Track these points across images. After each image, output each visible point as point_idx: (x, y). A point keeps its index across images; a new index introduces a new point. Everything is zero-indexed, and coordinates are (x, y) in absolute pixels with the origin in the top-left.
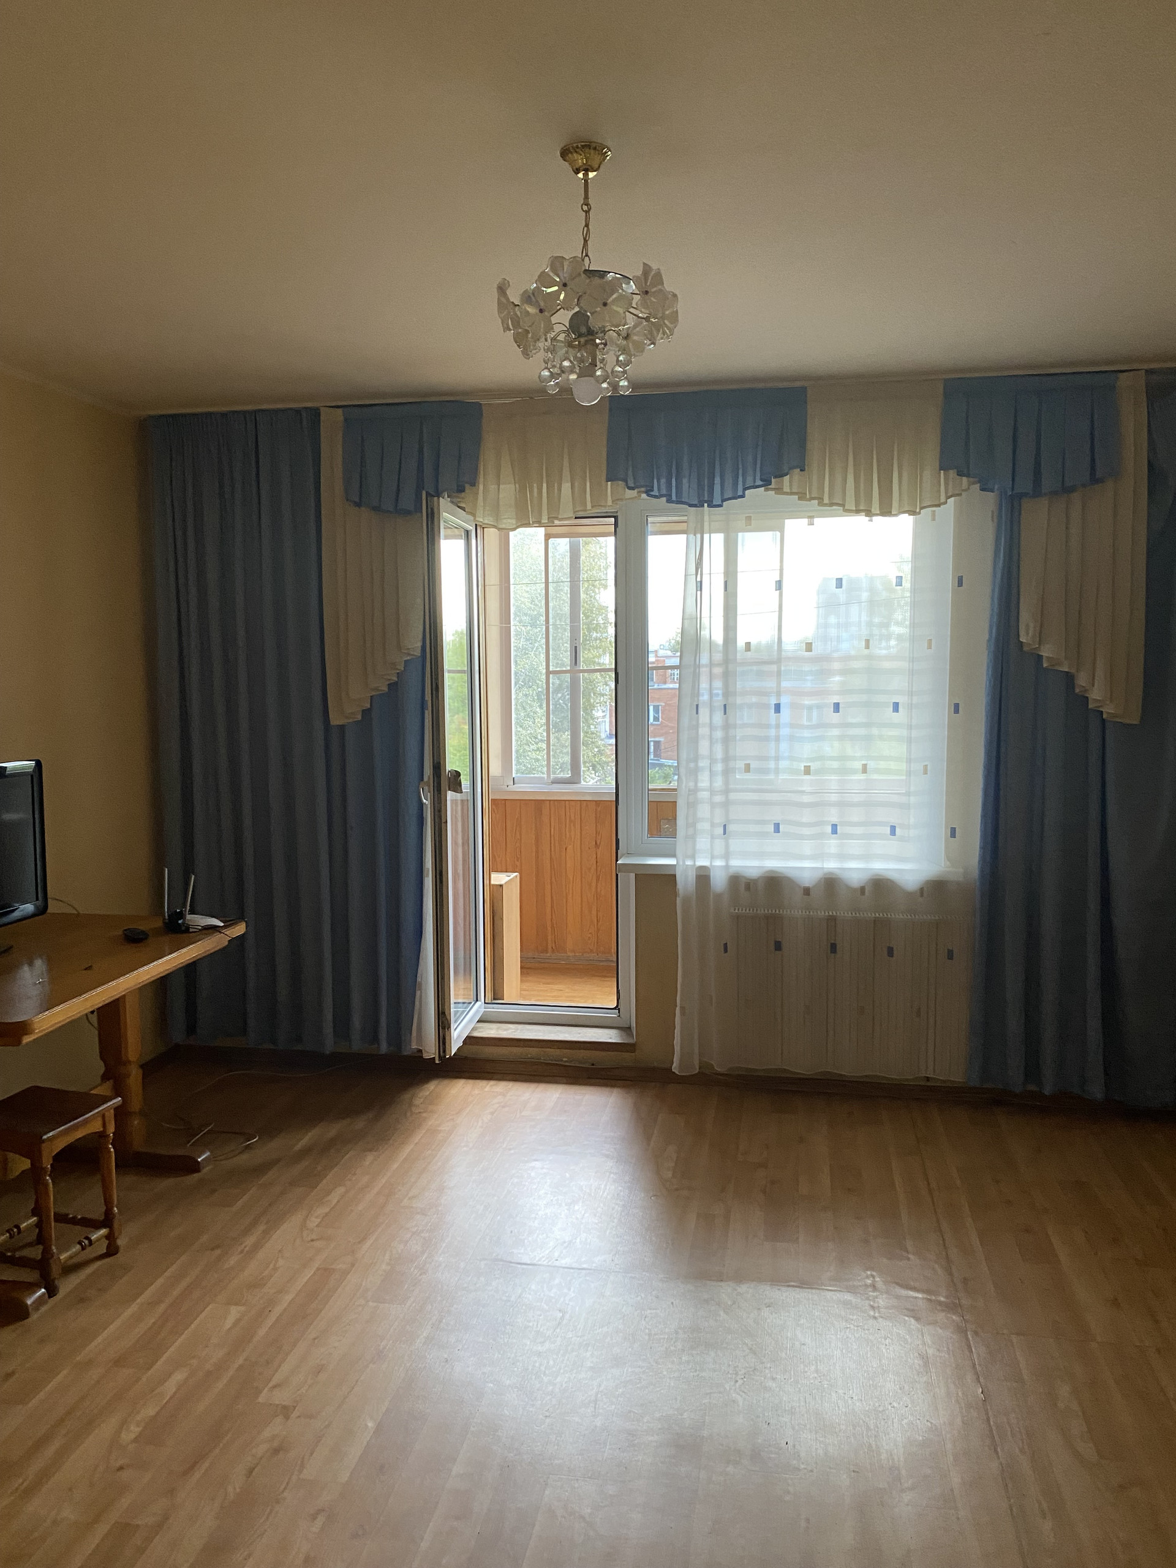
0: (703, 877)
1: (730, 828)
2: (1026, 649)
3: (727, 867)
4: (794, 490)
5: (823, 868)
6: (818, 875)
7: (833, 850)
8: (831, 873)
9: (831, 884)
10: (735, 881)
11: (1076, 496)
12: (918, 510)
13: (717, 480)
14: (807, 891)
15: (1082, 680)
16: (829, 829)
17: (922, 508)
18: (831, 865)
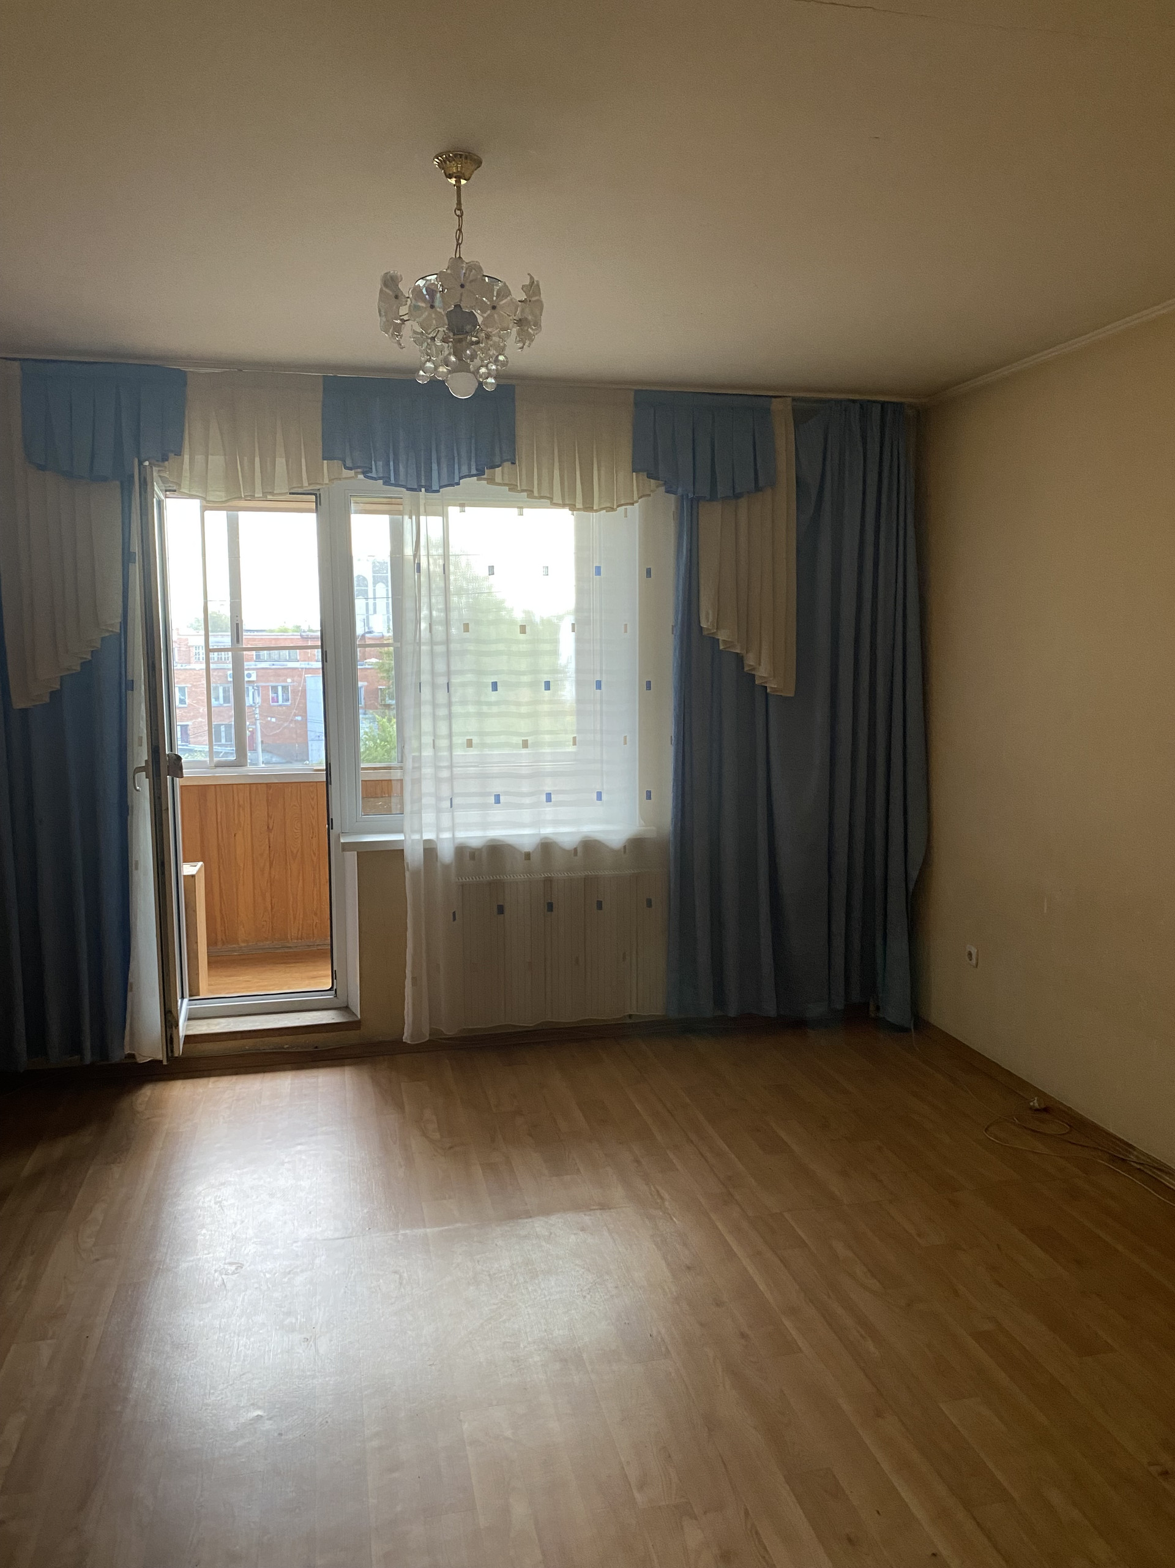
0: (430, 851)
1: (455, 801)
2: (705, 633)
3: (454, 838)
4: (507, 482)
5: (540, 834)
6: (536, 841)
7: (549, 817)
8: (546, 838)
9: (547, 847)
10: (461, 851)
11: (743, 502)
12: (615, 507)
13: (435, 466)
14: (528, 856)
15: (750, 660)
16: (544, 797)
17: (618, 506)
18: (547, 831)
